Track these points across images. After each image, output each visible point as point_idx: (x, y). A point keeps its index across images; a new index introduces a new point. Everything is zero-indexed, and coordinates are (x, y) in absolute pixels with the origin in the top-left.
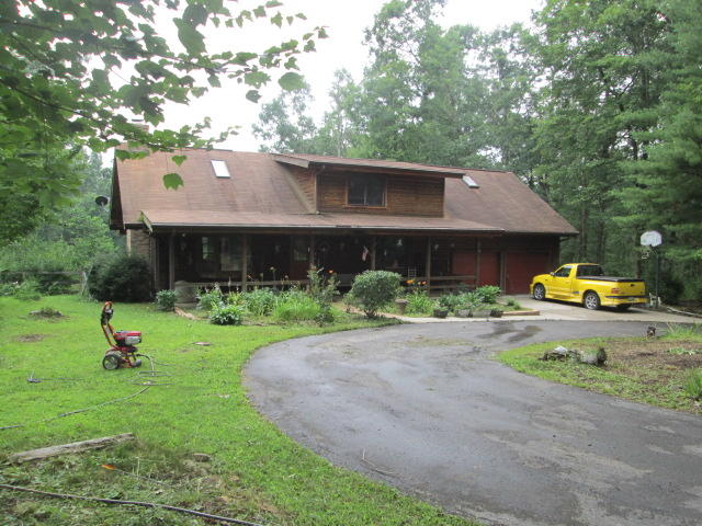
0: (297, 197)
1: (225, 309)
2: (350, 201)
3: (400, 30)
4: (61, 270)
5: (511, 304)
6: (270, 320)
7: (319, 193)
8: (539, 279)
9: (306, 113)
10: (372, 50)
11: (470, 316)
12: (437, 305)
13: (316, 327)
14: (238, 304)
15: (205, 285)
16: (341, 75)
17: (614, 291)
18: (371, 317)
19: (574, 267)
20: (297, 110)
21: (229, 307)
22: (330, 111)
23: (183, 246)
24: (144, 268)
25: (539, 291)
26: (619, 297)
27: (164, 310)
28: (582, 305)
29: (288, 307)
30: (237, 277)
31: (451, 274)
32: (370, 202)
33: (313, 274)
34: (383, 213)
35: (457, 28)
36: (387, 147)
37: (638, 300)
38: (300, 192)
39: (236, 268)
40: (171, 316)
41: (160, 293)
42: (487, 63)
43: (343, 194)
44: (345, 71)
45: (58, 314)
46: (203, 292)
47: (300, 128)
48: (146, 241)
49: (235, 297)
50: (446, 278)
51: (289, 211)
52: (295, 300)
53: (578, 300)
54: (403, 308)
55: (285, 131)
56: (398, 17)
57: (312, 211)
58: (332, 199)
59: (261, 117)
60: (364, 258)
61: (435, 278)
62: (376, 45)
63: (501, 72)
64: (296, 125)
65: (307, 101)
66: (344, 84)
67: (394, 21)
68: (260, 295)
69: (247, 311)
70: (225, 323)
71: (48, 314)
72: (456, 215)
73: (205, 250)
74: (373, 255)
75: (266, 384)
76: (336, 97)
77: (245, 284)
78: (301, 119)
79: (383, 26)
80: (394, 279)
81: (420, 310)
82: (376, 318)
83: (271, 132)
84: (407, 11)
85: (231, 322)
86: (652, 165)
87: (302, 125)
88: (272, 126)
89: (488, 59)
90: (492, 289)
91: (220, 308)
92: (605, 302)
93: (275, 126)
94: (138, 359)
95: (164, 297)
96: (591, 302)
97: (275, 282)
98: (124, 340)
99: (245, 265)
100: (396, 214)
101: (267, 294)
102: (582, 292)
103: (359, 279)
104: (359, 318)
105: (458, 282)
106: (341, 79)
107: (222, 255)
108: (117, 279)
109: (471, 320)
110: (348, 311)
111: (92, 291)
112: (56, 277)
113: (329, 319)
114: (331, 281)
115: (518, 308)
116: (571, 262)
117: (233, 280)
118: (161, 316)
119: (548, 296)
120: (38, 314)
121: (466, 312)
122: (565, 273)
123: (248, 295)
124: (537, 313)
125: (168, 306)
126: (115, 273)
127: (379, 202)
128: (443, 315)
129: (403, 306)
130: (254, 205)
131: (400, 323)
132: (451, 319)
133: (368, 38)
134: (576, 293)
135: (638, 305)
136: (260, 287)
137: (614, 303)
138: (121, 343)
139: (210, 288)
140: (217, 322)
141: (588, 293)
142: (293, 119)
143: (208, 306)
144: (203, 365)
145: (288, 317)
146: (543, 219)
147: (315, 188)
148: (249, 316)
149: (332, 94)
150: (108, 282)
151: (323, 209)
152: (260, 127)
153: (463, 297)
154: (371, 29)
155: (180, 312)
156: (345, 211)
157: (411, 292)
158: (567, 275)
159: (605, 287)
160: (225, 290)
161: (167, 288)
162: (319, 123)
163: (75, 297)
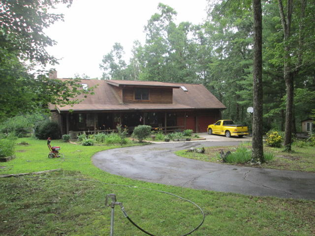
0: (115, 98)
1: (87, 140)
2: (136, 99)
3: (158, 26)
4: (23, 128)
5: (196, 136)
6: (103, 144)
7: (123, 96)
8: (210, 126)
9: (122, 59)
10: (147, 34)
11: (178, 141)
12: (166, 137)
13: (120, 146)
14: (92, 138)
15: (80, 132)
16: (136, 42)
17: (236, 130)
18: (141, 142)
19: (222, 121)
20: (118, 58)
21: (89, 139)
22: (132, 57)
23: (72, 118)
24: (57, 126)
25: (210, 131)
26: (237, 132)
27: (65, 142)
28: (225, 136)
29: (110, 139)
30: (92, 129)
31: (176, 125)
32: (143, 98)
33: (119, 127)
34: (149, 102)
35: (182, 23)
36: (154, 74)
37: (245, 133)
38: (116, 96)
39: (92, 126)
40: (68, 143)
41: (64, 136)
42: (197, 37)
43: (133, 96)
44: (138, 41)
45: (27, 144)
46: (79, 135)
47: (120, 65)
48: (57, 116)
49: (91, 136)
50: (174, 127)
51: (112, 103)
52: (113, 136)
53: (223, 134)
54: (154, 139)
55: (113, 67)
56: (157, 21)
57: (121, 103)
58: (129, 98)
59: (103, 61)
60: (140, 120)
61: (169, 127)
62: (149, 32)
63: (201, 41)
64: (118, 64)
65: (122, 54)
66: (137, 46)
67: (156, 23)
68: (100, 135)
69: (95, 141)
70: (87, 145)
71: (24, 144)
72: (178, 102)
73: (80, 118)
74: (144, 120)
75: (98, 160)
76: (134, 52)
77: (95, 131)
78: (120, 61)
79: (151, 25)
80: (148, 128)
81: (160, 139)
82: (143, 142)
83: (108, 67)
84: (161, 18)
85: (89, 145)
86: (248, 82)
87: (121, 64)
88: (108, 65)
89: (197, 35)
90: (190, 131)
91: (85, 140)
92: (233, 134)
93: (109, 64)
94: (59, 155)
95: (65, 137)
96: (228, 135)
97: (105, 131)
98: (55, 149)
99: (95, 124)
100: (154, 103)
101: (103, 134)
102: (225, 131)
103: (136, 128)
104: (136, 142)
105: (177, 128)
106: (137, 44)
107: (87, 120)
108: (46, 131)
109: (178, 142)
110: (133, 140)
111: (37, 136)
112: (20, 131)
113: (125, 143)
114: (125, 129)
115: (198, 137)
116: (221, 119)
117: (90, 130)
118: (64, 144)
119: (213, 133)
120: (20, 144)
121: (177, 139)
122: (219, 124)
123: (96, 135)
124: (205, 139)
125: (67, 140)
126: (45, 129)
127: (147, 99)
128: (168, 141)
129: (154, 138)
130: (99, 101)
131: (151, 144)
132: (171, 142)
133: (146, 29)
134: (223, 131)
135: (245, 135)
136: (100, 133)
137: (236, 134)
138: (54, 150)
139: (82, 133)
140: (85, 145)
141: (227, 131)
142: (116, 61)
143: (81, 140)
144: (79, 156)
145: (110, 142)
146: (212, 103)
147: (122, 94)
148: (96, 142)
149: (132, 51)
150: (43, 132)
151: (125, 102)
152: (102, 65)
153: (176, 134)
154: (146, 26)
155: (71, 142)
156: (134, 103)
157: (157, 133)
158: (220, 125)
159: (232, 129)
160: (87, 134)
161: (66, 134)
162: (128, 63)
163: (30, 138)
